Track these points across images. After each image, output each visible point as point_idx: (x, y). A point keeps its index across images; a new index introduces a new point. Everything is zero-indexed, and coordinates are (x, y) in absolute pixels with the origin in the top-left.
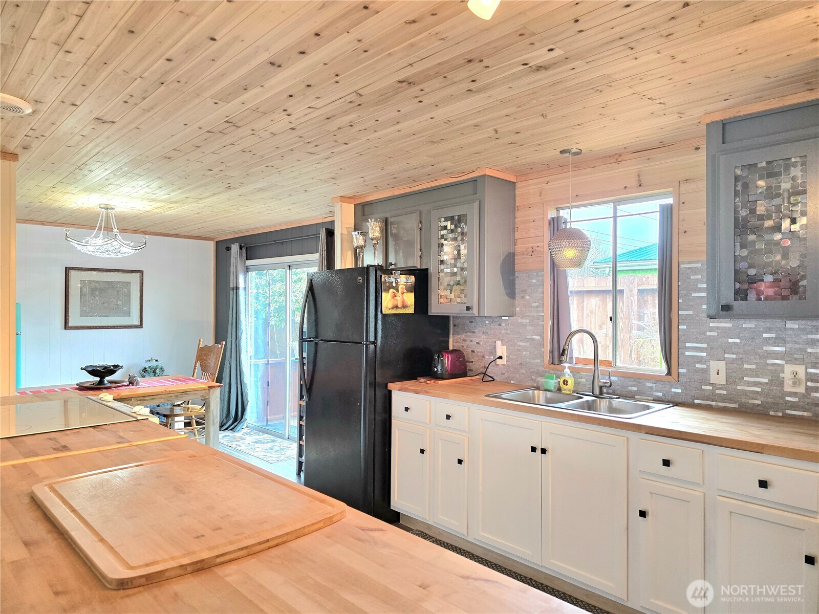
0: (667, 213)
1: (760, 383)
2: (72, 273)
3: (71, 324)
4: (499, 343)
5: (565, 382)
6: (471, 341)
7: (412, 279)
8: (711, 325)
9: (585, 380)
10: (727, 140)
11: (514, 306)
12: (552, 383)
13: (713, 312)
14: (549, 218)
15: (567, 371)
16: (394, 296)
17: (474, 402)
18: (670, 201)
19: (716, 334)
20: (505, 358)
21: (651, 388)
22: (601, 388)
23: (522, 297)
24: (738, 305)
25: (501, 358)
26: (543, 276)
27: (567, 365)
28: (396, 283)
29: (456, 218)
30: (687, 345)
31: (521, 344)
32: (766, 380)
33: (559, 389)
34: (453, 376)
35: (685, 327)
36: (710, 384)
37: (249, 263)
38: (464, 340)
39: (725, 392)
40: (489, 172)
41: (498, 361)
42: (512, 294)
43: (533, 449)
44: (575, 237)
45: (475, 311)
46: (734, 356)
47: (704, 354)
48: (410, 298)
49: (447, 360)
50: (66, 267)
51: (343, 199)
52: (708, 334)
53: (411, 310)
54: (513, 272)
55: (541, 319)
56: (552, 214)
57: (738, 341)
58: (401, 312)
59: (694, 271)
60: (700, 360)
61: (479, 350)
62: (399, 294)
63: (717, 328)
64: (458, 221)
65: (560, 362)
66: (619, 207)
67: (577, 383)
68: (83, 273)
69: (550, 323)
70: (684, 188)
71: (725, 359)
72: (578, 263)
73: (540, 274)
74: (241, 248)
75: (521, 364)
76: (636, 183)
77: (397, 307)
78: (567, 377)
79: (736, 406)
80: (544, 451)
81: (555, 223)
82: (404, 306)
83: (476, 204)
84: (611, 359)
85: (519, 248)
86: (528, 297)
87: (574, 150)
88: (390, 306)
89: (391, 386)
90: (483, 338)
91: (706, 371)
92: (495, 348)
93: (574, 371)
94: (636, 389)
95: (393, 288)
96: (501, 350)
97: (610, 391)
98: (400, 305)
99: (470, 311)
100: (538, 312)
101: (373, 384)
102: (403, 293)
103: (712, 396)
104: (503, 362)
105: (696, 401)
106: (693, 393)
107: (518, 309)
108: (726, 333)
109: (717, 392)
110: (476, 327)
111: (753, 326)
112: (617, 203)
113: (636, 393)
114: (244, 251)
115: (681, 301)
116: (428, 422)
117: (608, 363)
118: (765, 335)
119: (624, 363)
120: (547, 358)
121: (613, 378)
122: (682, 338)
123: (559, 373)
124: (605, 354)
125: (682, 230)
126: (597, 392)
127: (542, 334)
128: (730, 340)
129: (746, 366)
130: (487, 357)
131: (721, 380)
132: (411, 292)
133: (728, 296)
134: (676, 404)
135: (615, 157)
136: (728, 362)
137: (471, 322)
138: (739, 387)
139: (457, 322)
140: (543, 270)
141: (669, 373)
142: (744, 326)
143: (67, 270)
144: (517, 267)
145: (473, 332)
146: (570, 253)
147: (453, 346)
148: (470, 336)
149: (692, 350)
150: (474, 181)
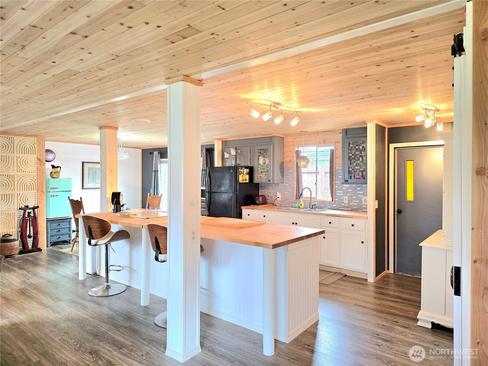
0: (332, 152)
1: (357, 202)
2: (85, 164)
3: (85, 187)
4: (278, 192)
5: (301, 205)
6: (268, 192)
7: (248, 170)
8: (344, 186)
9: (307, 204)
10: (347, 134)
11: (283, 180)
12: (297, 205)
13: (343, 182)
14: (296, 150)
15: (302, 201)
16: (243, 176)
17: (274, 211)
18: (333, 148)
19: (345, 188)
20: (280, 198)
21: (327, 205)
22: (312, 206)
23: (286, 177)
24: (350, 181)
25: (279, 198)
26: (293, 170)
27: (302, 199)
28: (243, 172)
29: (265, 150)
30: (338, 192)
31: (286, 193)
32: (358, 201)
33: (299, 207)
34: (262, 204)
35: (337, 186)
36: (344, 203)
37: (162, 160)
38: (265, 192)
39: (348, 205)
40: (276, 135)
41: (278, 199)
42: (283, 175)
43: (293, 223)
44: (305, 158)
45: (271, 181)
46: (350, 195)
47: (342, 194)
48: (247, 177)
49: (260, 199)
50: (83, 162)
51: (218, 139)
52: (343, 188)
53: (248, 181)
54: (283, 168)
55: (293, 184)
56: (296, 149)
57: (351, 190)
58: (245, 182)
59: (339, 170)
60: (341, 196)
61: (271, 195)
62: (244, 176)
63: (346, 187)
64: (265, 151)
65: (299, 198)
66: (318, 148)
67: (305, 205)
68: (90, 164)
69: (296, 185)
70: (337, 144)
71: (347, 196)
72: (305, 167)
73: (292, 169)
74: (159, 153)
75: (286, 200)
76: (323, 142)
77: (243, 180)
78: (302, 203)
79: (350, 209)
80: (296, 224)
81: (298, 152)
82: (246, 180)
83: (272, 145)
84: (315, 197)
85: (285, 160)
86: (288, 177)
87: (305, 131)
88: (242, 180)
89: (242, 207)
90: (272, 191)
91: (342, 199)
92: (276, 194)
93: (304, 201)
94: (323, 206)
95: (242, 173)
96: (279, 195)
97: (315, 207)
98: (244, 180)
99: (270, 182)
100: (292, 182)
101: (237, 208)
102: (245, 175)
103: (344, 207)
104: (280, 199)
105: (340, 209)
106: (339, 206)
107: (285, 181)
108: (348, 188)
109: (346, 205)
110: (269, 187)
111: (355, 186)
112: (318, 147)
113: (323, 207)
114: (160, 154)
115: (336, 178)
116: (257, 219)
117: (314, 198)
118: (358, 189)
119: (320, 198)
120: (295, 197)
121: (316, 203)
122: (336, 190)
123: (299, 202)
124: (314, 195)
125: (336, 157)
126: (311, 207)
127: (293, 189)
128: (349, 190)
129: (353, 198)
130: (273, 197)
131: (346, 202)
132: (248, 175)
133: (347, 177)
134: (334, 210)
135: (317, 133)
136: (349, 197)
137: (268, 185)
138: (351, 204)
139: (262, 185)
140: (293, 168)
141: (332, 200)
142: (353, 186)
143: (83, 163)
144: (284, 166)
145: (268, 189)
146: (303, 163)
147: (260, 194)
148: (267, 190)
149: (339, 193)
150: (271, 137)
